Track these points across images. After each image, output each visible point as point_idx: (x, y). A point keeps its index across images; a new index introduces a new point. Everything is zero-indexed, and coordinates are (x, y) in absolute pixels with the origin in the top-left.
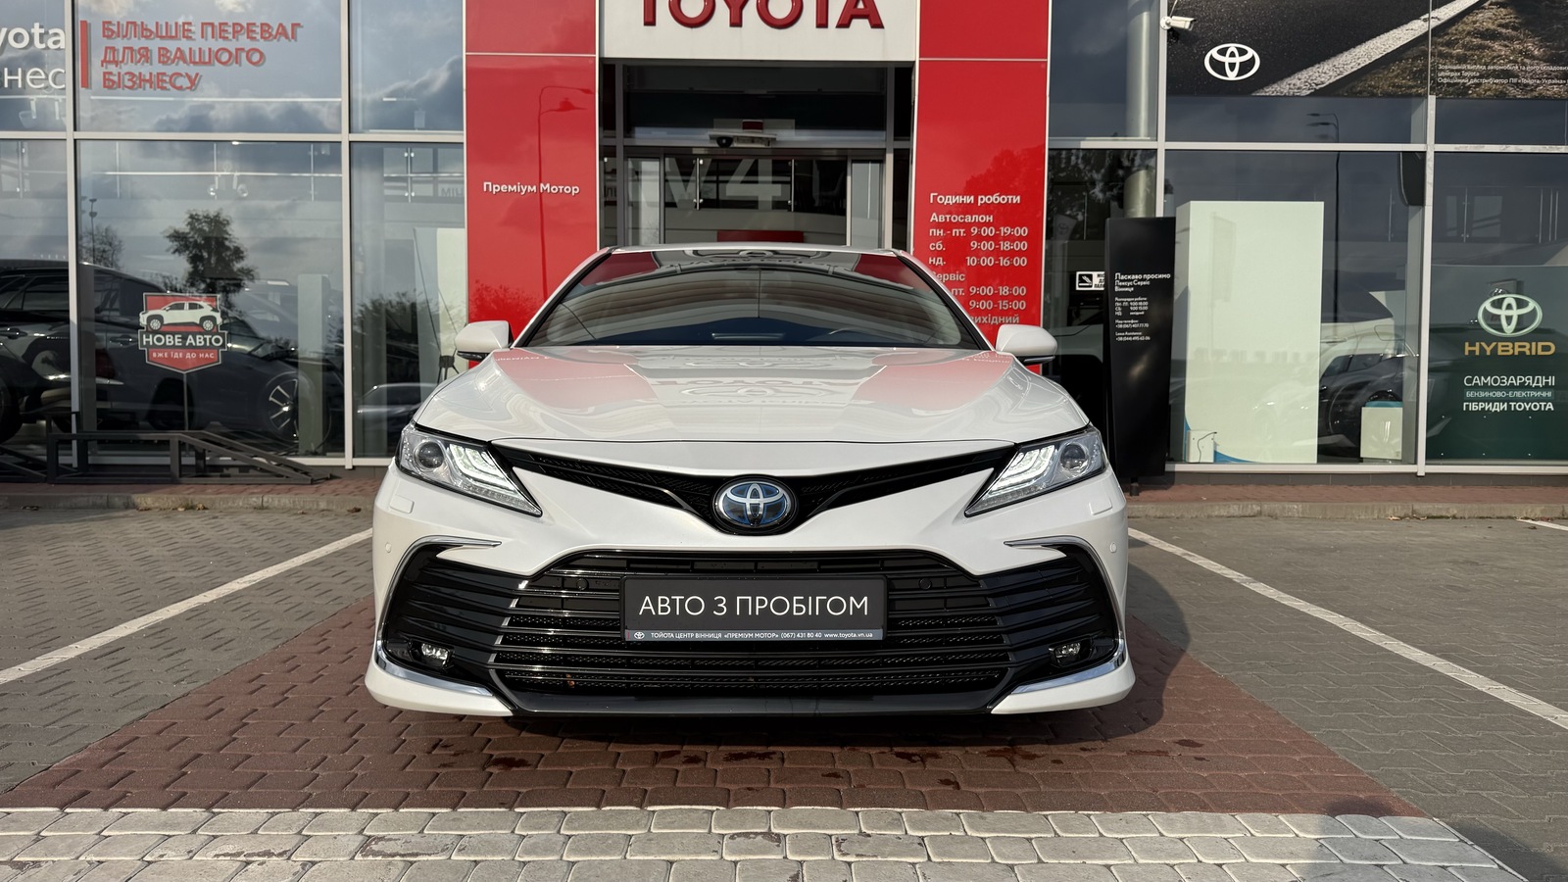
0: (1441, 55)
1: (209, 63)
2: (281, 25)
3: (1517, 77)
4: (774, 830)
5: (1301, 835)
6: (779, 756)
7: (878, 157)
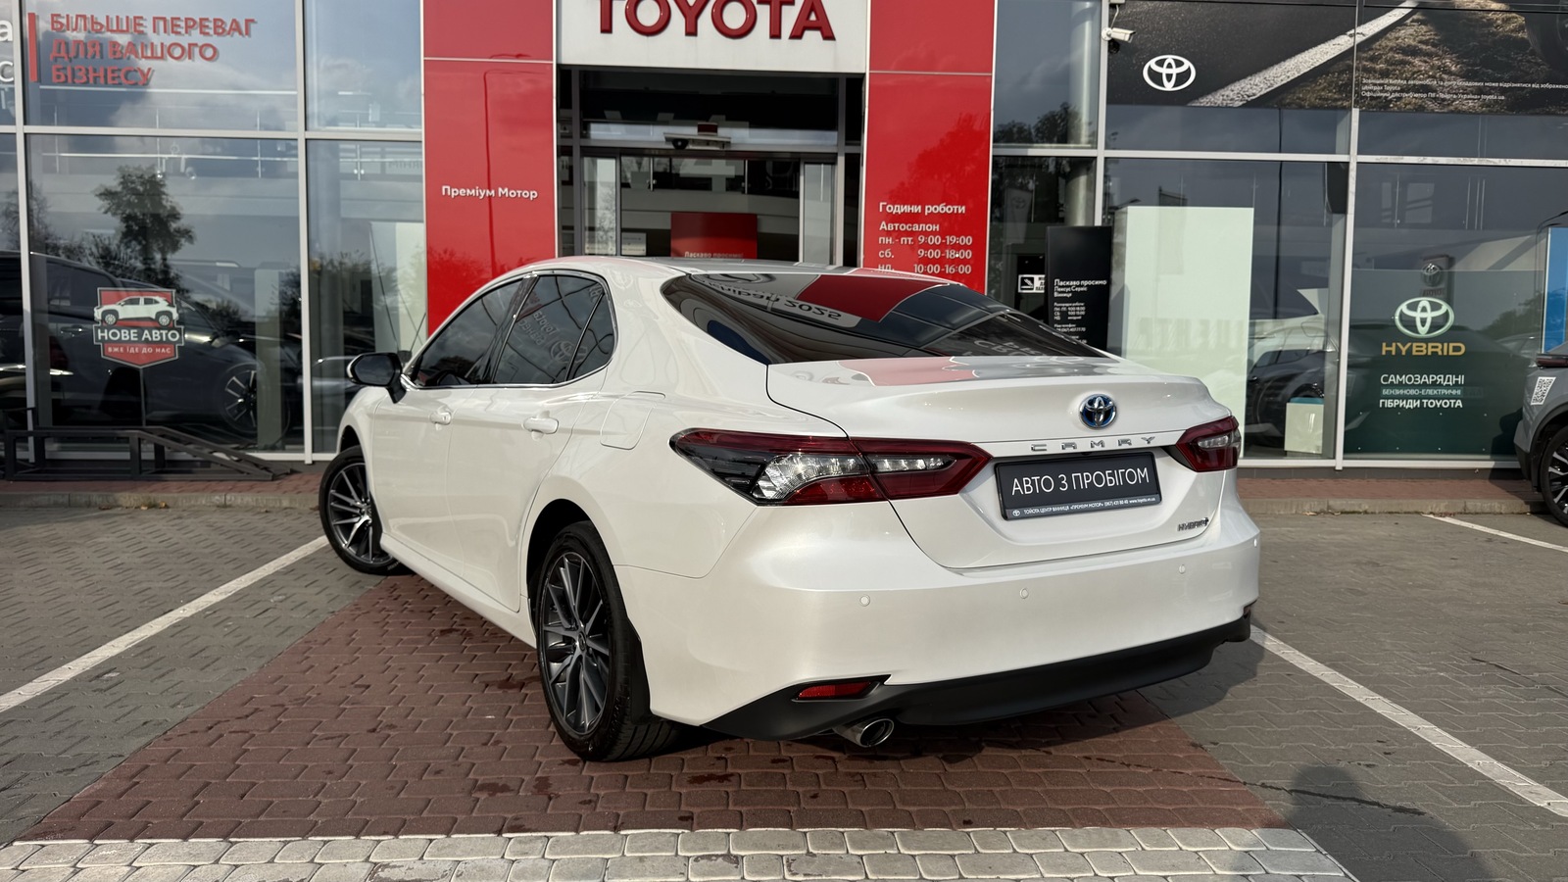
0: (1366, 70)
1: (162, 58)
2: (234, 21)
3: (1435, 91)
4: (733, 852)
5: (1184, 848)
6: (737, 778)
7: (829, 159)
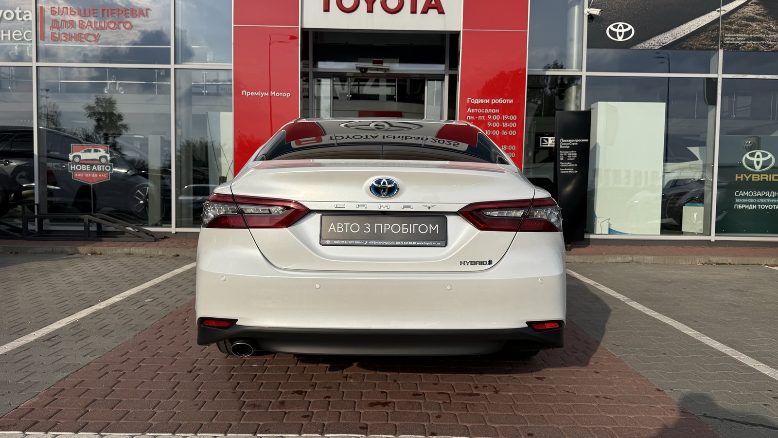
0: (726, 29)
1: (104, 28)
2: (141, 9)
3: (765, 40)
6: (393, 404)
7: (440, 78)
